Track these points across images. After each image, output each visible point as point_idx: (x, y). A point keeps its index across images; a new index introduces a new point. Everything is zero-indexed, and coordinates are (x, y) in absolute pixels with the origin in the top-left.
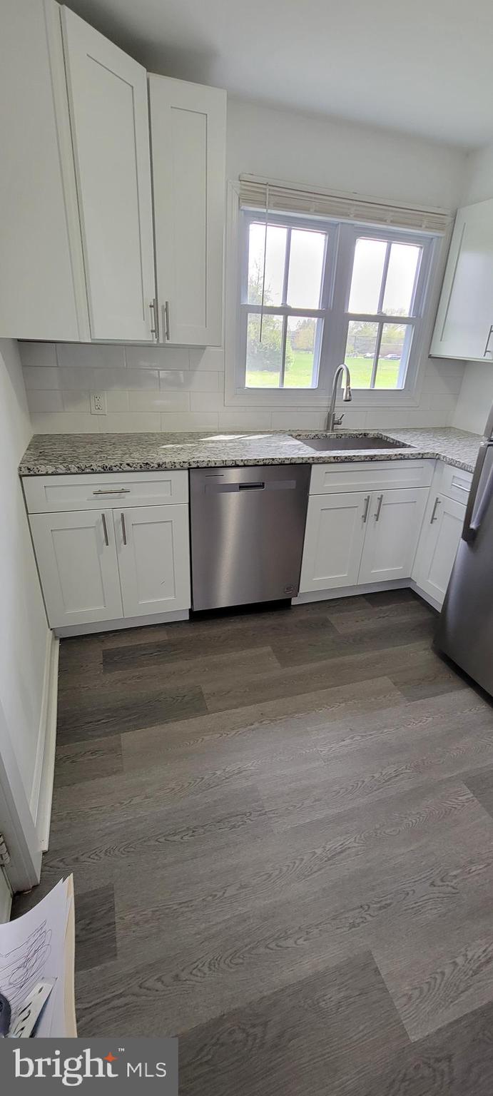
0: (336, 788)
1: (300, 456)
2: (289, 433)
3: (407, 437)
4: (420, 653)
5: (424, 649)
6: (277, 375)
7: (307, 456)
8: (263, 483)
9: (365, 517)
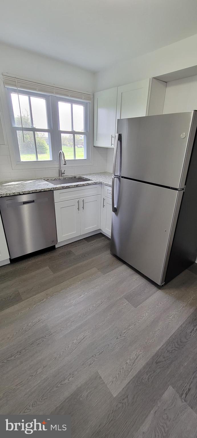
0: (80, 315)
1: (47, 188)
2: (43, 179)
3: (90, 177)
4: (106, 256)
5: (108, 254)
6: (35, 156)
7: (51, 187)
8: (34, 200)
9: (78, 208)
